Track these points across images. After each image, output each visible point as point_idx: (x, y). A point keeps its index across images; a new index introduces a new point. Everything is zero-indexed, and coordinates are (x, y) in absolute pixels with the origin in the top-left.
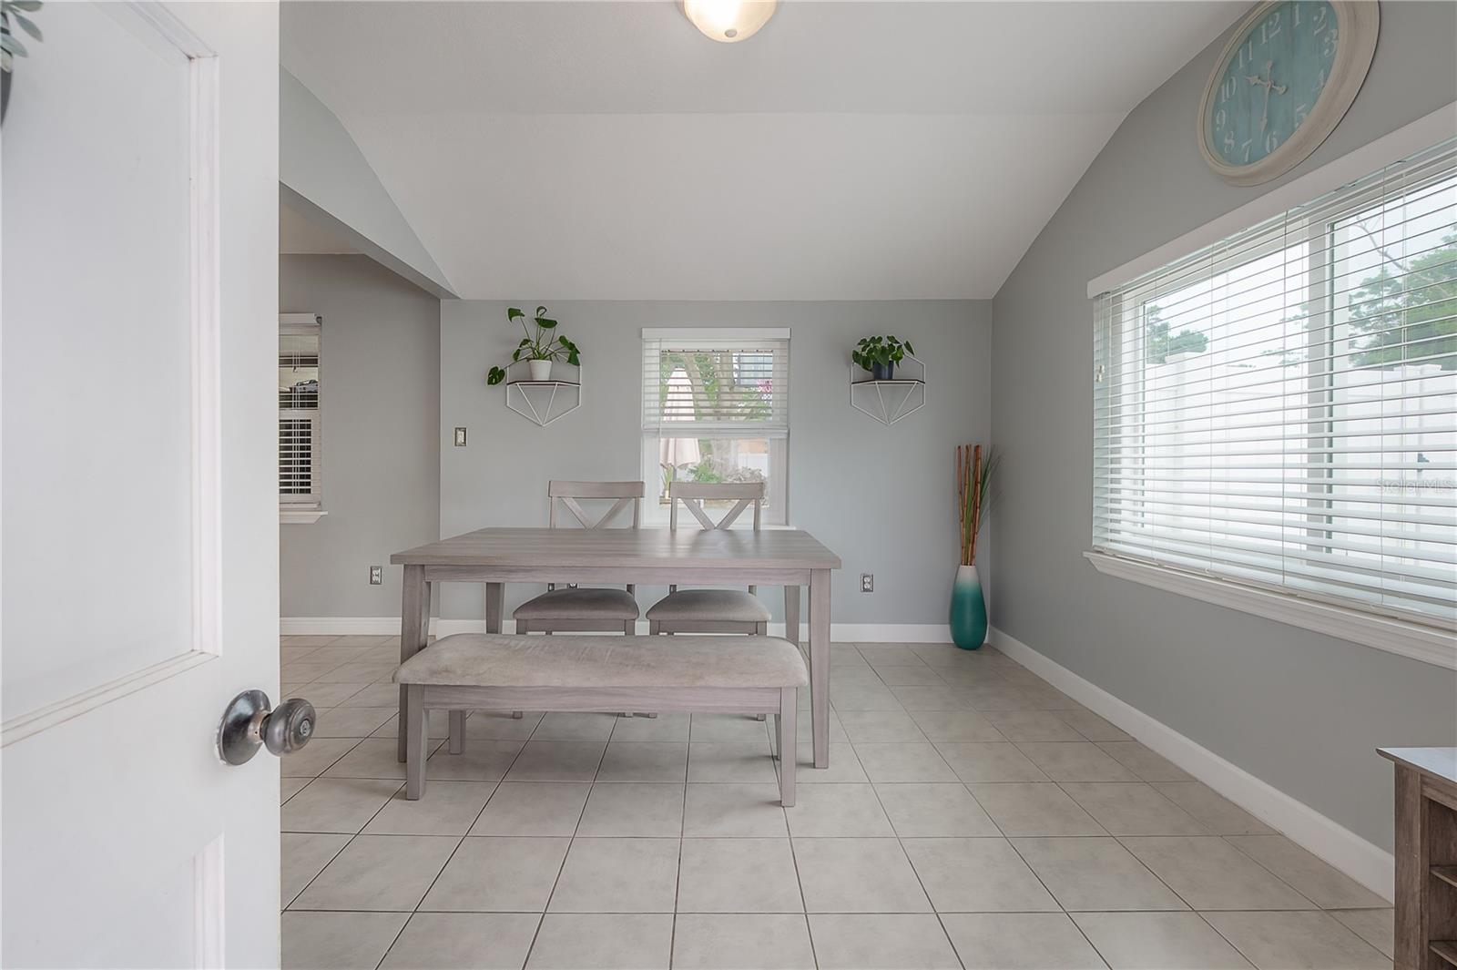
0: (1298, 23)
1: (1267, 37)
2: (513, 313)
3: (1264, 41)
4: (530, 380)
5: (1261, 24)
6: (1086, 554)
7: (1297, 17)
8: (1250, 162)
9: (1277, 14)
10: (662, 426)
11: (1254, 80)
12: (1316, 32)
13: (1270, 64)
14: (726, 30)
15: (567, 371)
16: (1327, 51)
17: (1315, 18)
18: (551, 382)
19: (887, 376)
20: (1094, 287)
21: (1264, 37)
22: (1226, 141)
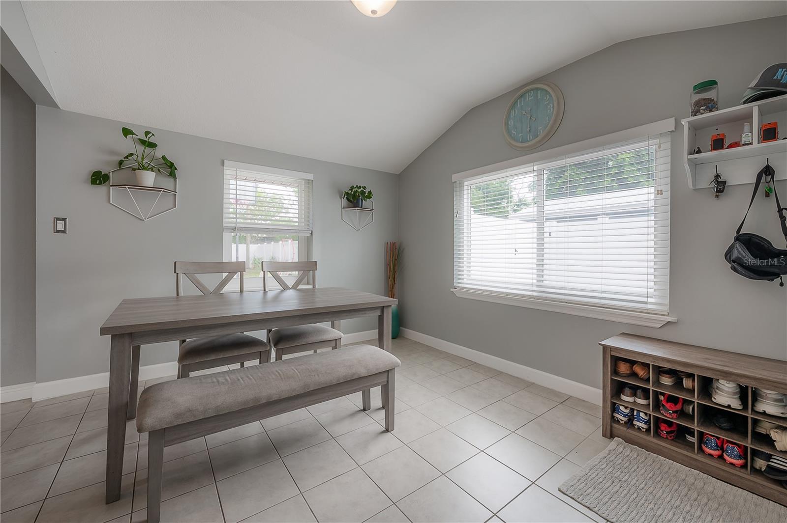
0: (539, 97)
1: (529, 99)
2: (126, 132)
3: (527, 100)
4: (136, 186)
5: (526, 93)
6: (451, 290)
7: (539, 95)
8: (522, 142)
9: (532, 92)
10: (238, 225)
11: (524, 113)
12: (545, 103)
13: (530, 109)
14: (372, 9)
15: (167, 183)
16: (549, 111)
17: (545, 98)
18: (155, 189)
19: (360, 206)
20: (455, 177)
21: (527, 98)
22: (513, 132)
